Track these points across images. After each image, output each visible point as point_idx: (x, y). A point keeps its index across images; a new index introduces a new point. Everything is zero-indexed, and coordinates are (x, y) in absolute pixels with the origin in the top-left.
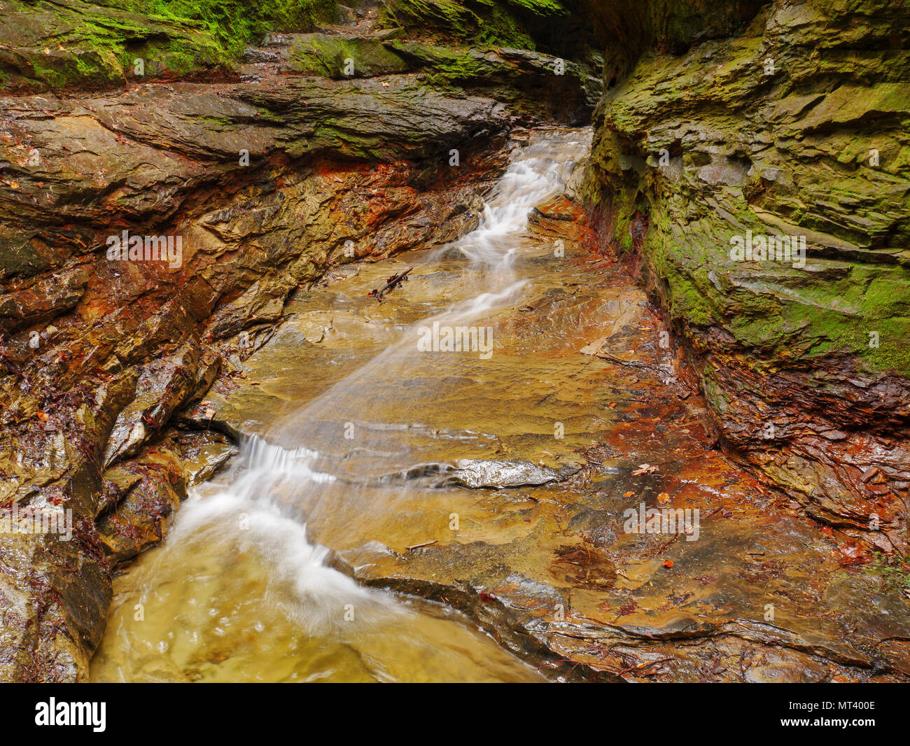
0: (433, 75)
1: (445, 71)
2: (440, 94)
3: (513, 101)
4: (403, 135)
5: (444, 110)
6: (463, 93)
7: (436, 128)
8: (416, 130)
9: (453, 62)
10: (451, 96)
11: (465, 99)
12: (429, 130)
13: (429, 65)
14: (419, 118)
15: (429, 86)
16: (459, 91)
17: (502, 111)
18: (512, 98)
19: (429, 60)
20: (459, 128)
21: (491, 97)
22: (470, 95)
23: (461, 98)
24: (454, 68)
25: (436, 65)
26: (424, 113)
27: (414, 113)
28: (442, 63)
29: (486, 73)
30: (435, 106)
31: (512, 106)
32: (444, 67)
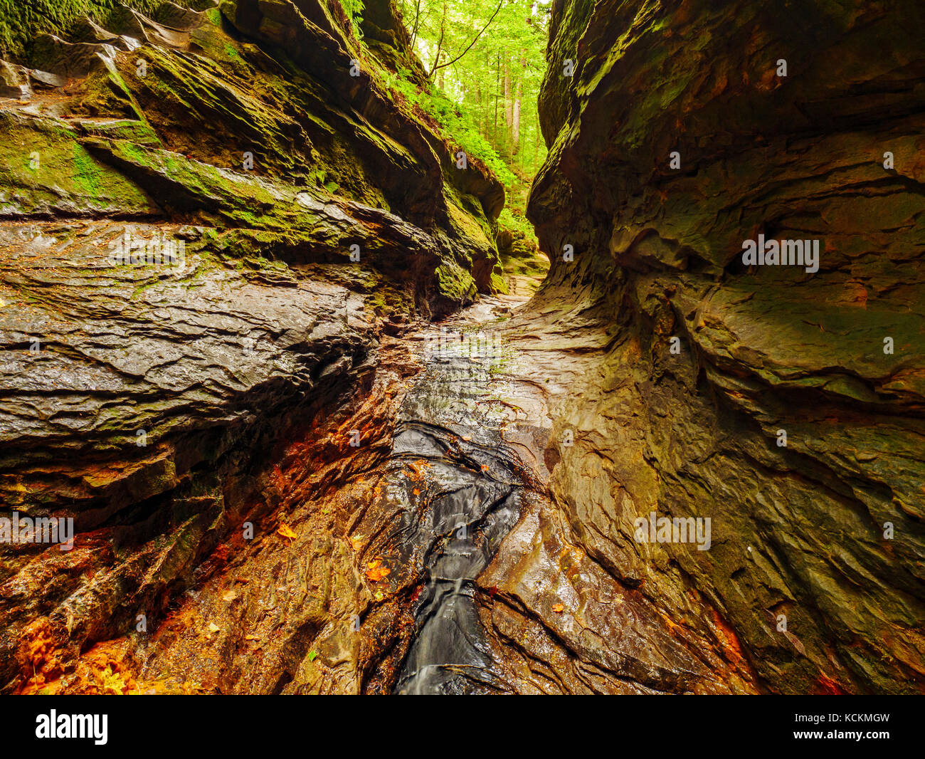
0: (220, 231)
1: (249, 226)
2: (237, 274)
3: (374, 289)
4: (76, 435)
5: (246, 317)
6: (289, 274)
7: (219, 376)
8: (142, 398)
9: (266, 209)
10: (261, 280)
11: (294, 286)
12: (197, 386)
13: (213, 208)
14: (166, 351)
15: (208, 254)
16: (280, 268)
17: (361, 309)
18: (371, 284)
19: (213, 197)
20: (287, 364)
21: (338, 283)
22: (300, 278)
23: (286, 284)
24: (267, 220)
25: (230, 210)
26: (179, 328)
27: (145, 333)
28: (243, 208)
29: (330, 238)
30: (224, 307)
31: (372, 298)
32: (247, 217)
